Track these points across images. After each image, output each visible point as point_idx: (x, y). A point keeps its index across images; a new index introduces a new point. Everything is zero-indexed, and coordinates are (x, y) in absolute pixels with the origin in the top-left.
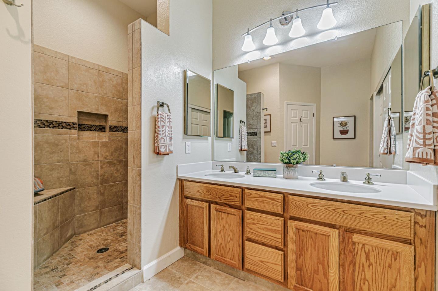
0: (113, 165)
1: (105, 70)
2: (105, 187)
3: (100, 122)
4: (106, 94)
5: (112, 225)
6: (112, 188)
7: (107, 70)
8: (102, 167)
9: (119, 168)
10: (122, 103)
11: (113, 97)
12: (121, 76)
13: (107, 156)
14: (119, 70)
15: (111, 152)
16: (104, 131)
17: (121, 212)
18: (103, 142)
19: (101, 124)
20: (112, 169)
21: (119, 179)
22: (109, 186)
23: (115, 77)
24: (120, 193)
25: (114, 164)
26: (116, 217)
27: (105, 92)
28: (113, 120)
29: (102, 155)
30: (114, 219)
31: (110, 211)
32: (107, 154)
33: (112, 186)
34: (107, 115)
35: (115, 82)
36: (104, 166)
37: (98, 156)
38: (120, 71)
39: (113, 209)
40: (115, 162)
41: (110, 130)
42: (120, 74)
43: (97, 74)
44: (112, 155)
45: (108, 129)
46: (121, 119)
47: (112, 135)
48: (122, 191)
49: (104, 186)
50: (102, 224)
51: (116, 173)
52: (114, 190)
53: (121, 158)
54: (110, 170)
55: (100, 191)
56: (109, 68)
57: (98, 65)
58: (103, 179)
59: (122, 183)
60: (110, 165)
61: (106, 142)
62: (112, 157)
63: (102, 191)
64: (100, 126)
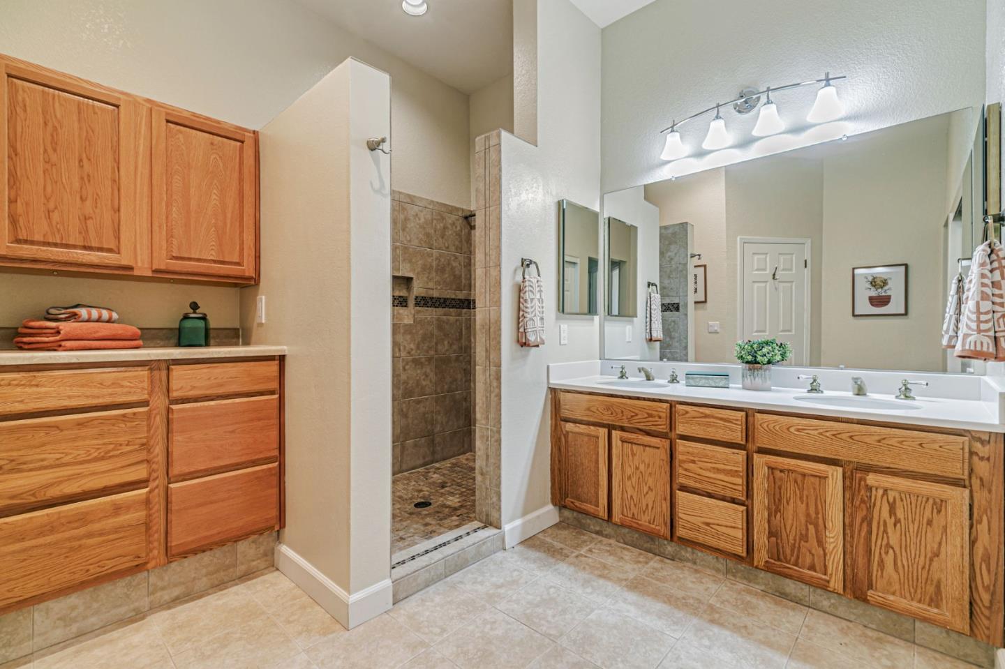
0: (420, 367)
1: (409, 200)
2: (409, 403)
3: (400, 291)
4: (410, 241)
5: (419, 470)
6: (418, 406)
7: (412, 200)
8: (404, 369)
9: (428, 371)
10: (432, 256)
11: (420, 245)
12: (431, 207)
13: (412, 350)
14: (427, 198)
15: (416, 342)
16: (405, 306)
17: (431, 449)
18: (406, 325)
19: (401, 294)
20: (419, 372)
21: (428, 390)
22: (414, 401)
23: (421, 211)
24: (430, 416)
25: (422, 365)
26: (424, 458)
27: (408, 238)
28: (421, 286)
29: (405, 347)
30: (421, 461)
31: (416, 445)
32: (412, 346)
33: (419, 402)
34: (412, 278)
35: (422, 220)
36: (407, 367)
37: (400, 350)
38: (430, 198)
39: (420, 442)
40: (423, 360)
41: (416, 304)
42: (430, 204)
43: (397, 208)
44: (418, 348)
45: (411, 302)
46: (431, 285)
47: (418, 312)
48: (433, 412)
49: (407, 402)
50: (404, 467)
51: (424, 380)
52: (422, 410)
53: (432, 353)
54: (415, 375)
55: (402, 411)
56: (415, 196)
57: (400, 193)
58: (406, 389)
59: (433, 398)
60: (416, 366)
61: (411, 325)
62: (419, 352)
63: (404, 410)
64: (400, 297)
